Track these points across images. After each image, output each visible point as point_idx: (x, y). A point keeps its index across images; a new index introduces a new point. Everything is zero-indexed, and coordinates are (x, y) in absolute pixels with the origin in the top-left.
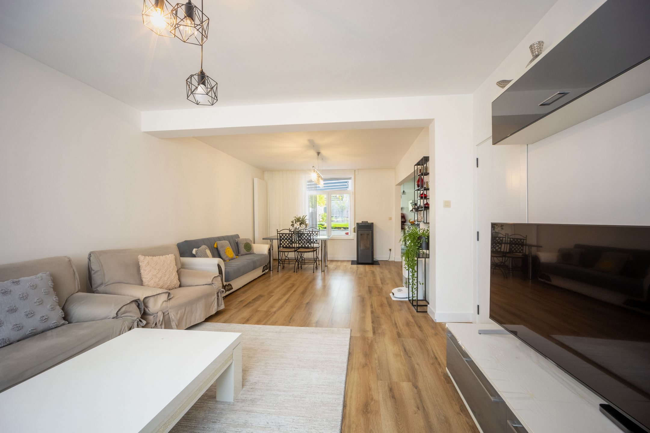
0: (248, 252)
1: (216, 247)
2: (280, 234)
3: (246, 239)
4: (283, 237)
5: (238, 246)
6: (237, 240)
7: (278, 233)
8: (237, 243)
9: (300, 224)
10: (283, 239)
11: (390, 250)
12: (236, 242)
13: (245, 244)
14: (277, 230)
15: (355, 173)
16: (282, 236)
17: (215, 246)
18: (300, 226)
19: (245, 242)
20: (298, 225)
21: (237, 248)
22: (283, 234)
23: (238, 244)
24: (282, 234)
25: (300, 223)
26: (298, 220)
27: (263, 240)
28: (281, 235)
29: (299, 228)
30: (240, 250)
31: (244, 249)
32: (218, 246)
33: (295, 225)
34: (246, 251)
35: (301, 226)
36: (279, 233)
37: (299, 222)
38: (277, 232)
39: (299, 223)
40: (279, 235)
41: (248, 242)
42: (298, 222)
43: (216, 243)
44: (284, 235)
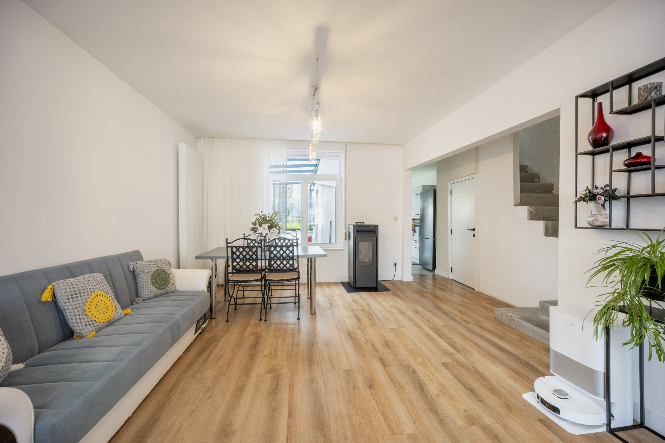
0: (161, 291)
1: (49, 299)
2: (232, 247)
3: (156, 262)
4: (238, 253)
5: (135, 279)
6: (132, 265)
7: (229, 245)
8: (133, 272)
9: (270, 228)
10: (238, 257)
11: (395, 264)
12: (132, 270)
13: (155, 272)
14: (227, 240)
15: (346, 149)
16: (236, 251)
17: (47, 296)
18: (269, 232)
19: (154, 268)
20: (264, 229)
21: (131, 283)
22: (238, 248)
23: (136, 273)
24: (236, 247)
25: (269, 225)
26: (263, 220)
27: (196, 260)
28: (234, 250)
29: (266, 234)
30: (140, 289)
31: (152, 286)
32: (58, 295)
33: (260, 230)
34: (156, 288)
35: (272, 231)
36: (229, 247)
37: (267, 224)
38: (227, 243)
39: (266, 226)
40: (229, 249)
41: (163, 267)
42: (264, 223)
43: (50, 287)
44: (241, 250)
